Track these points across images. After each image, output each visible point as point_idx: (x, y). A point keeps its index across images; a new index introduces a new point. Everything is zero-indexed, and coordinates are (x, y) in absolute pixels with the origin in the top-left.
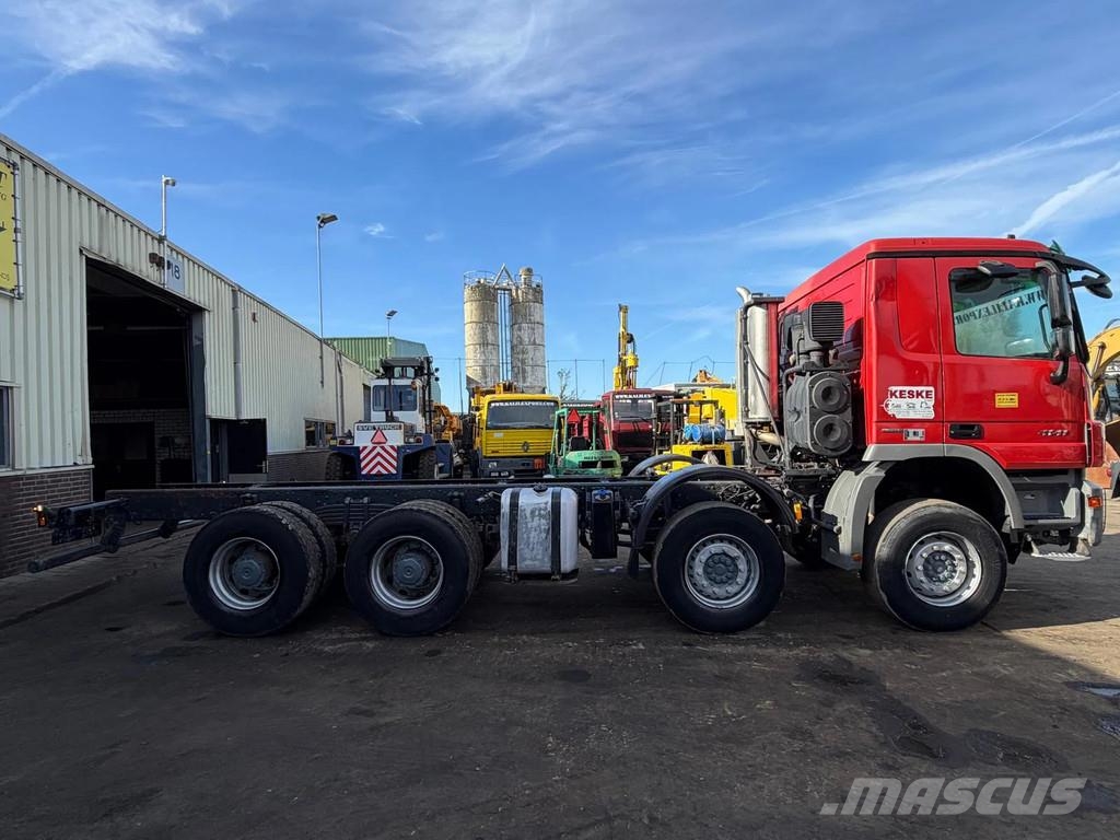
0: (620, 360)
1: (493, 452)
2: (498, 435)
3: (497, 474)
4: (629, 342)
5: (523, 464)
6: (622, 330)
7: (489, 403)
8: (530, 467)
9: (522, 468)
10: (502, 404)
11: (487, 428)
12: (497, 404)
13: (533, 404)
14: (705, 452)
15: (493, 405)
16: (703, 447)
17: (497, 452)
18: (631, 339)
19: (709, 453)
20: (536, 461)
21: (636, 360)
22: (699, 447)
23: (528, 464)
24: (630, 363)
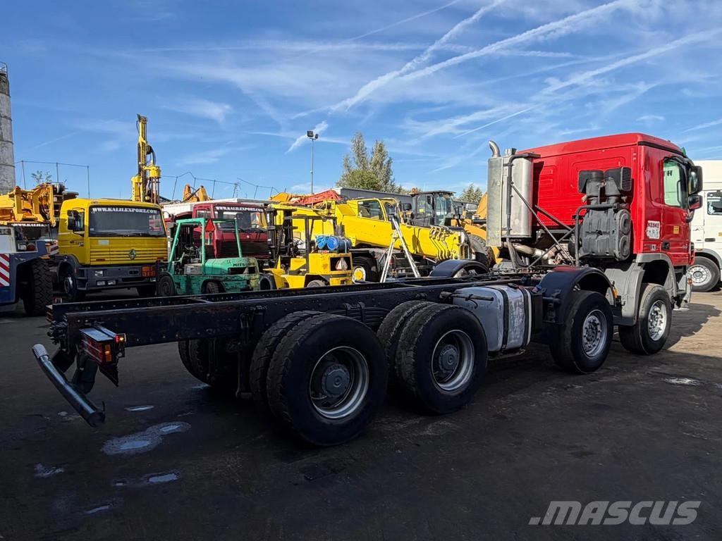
0: (140, 169)
1: (98, 260)
2: (103, 242)
3: (104, 283)
4: (148, 153)
5: (131, 273)
6: (141, 140)
7: (91, 208)
8: (138, 275)
9: (131, 276)
10: (104, 209)
11: (91, 235)
12: (100, 209)
13: (137, 210)
14: (338, 259)
15: (95, 210)
16: (339, 255)
17: (104, 260)
18: (150, 151)
19: (342, 259)
20: (144, 269)
21: (159, 171)
22: (335, 255)
23: (136, 272)
24: (152, 173)
